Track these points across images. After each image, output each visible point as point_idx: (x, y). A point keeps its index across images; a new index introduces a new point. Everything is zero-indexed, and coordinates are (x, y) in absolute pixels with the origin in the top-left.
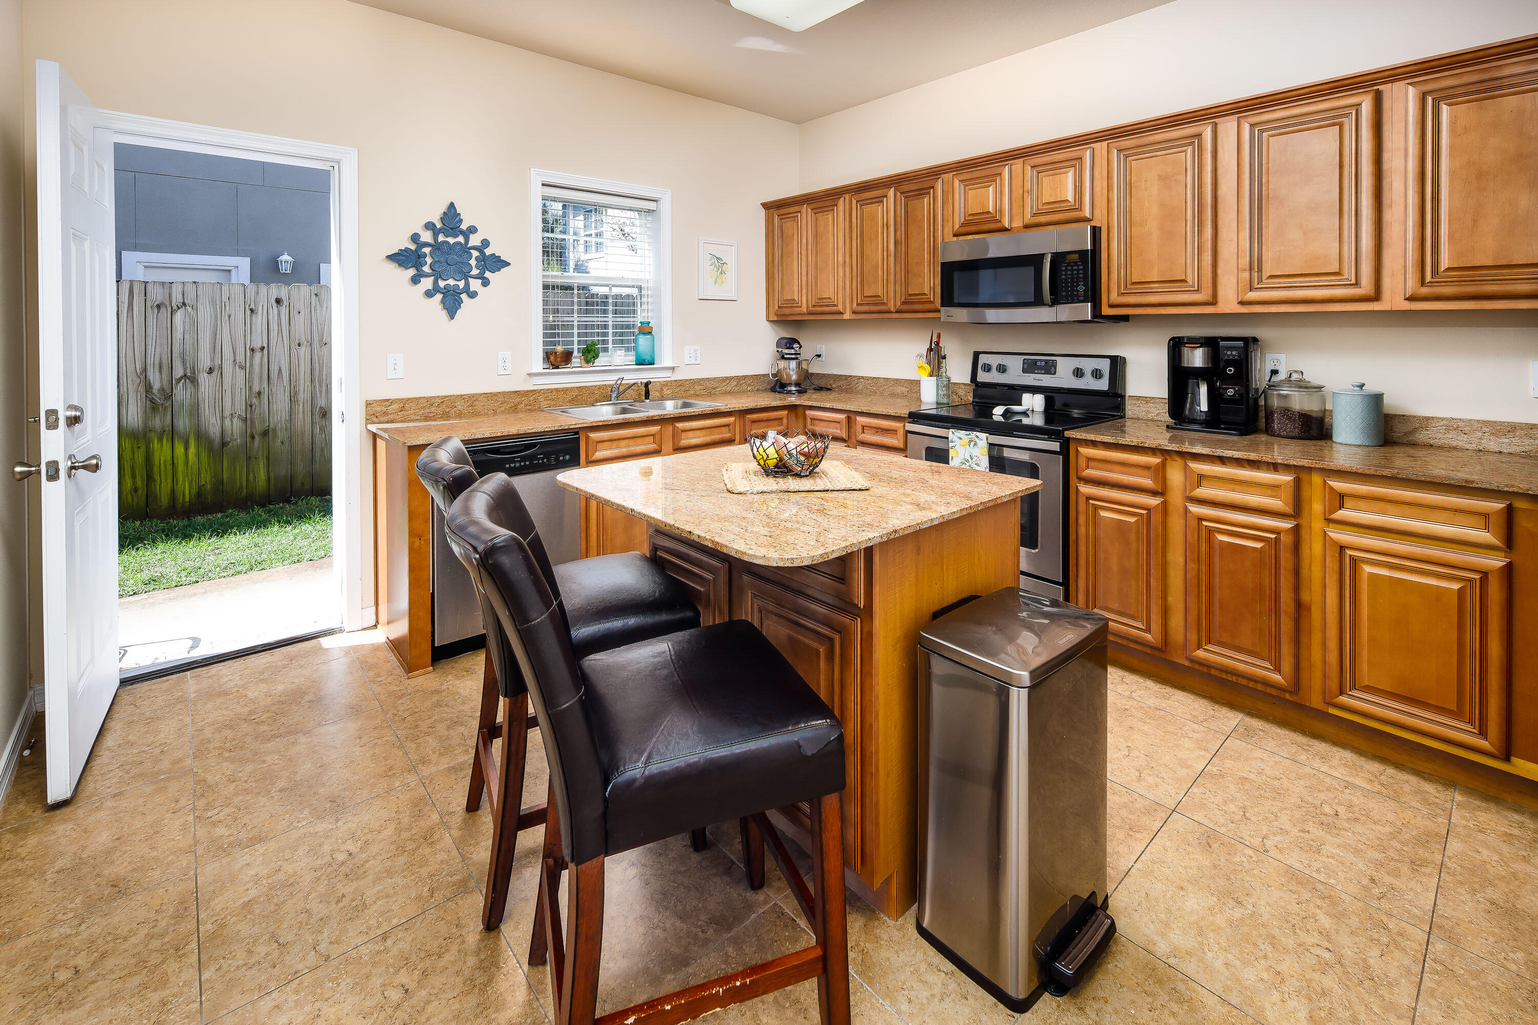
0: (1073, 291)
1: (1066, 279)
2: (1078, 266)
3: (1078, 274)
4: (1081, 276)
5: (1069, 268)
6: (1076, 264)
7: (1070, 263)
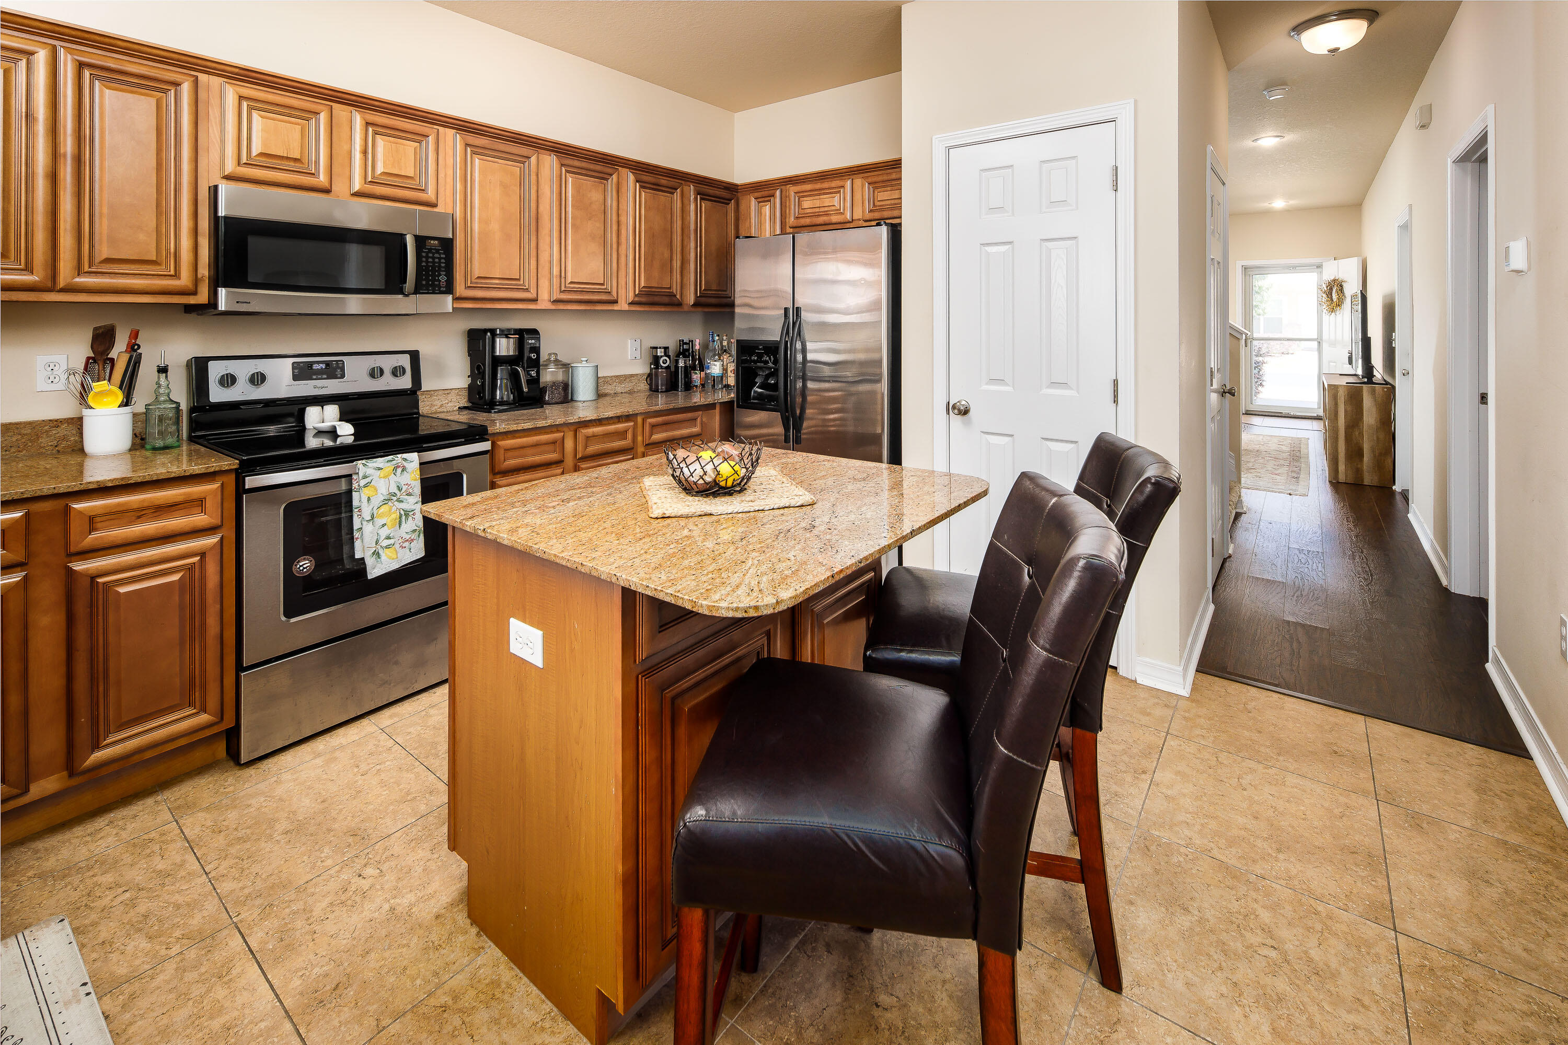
0: (435, 280)
1: (427, 266)
2: (440, 254)
3: (440, 263)
4: (443, 265)
5: (430, 255)
6: (437, 251)
7: (432, 249)
